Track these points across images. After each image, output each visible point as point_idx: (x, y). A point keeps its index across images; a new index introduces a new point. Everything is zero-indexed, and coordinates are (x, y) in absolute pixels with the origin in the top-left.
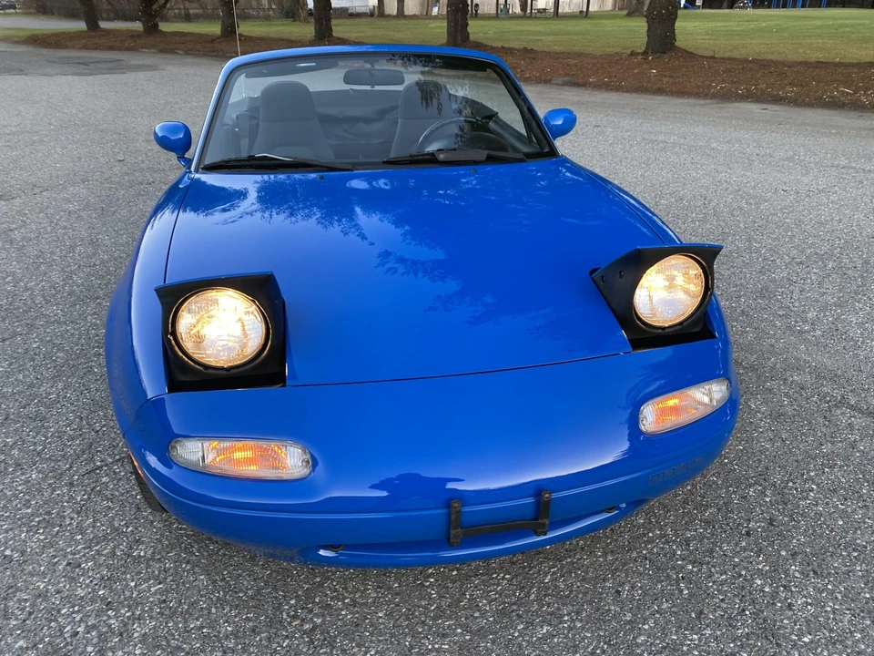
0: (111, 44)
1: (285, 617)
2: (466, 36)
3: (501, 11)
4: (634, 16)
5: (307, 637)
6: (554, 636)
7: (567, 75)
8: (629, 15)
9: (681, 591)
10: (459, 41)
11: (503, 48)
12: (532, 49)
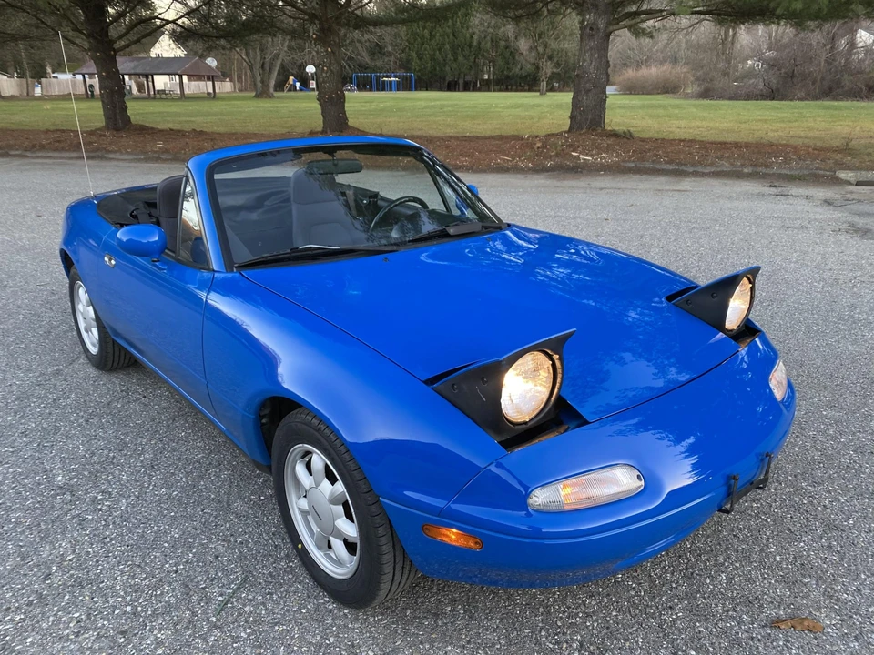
1: (551, 646)
2: (126, 119)
4: (262, 97)
5: (585, 651)
6: (733, 578)
8: (257, 96)
9: (766, 521)
10: (121, 124)
11: (171, 130)
12: (202, 131)
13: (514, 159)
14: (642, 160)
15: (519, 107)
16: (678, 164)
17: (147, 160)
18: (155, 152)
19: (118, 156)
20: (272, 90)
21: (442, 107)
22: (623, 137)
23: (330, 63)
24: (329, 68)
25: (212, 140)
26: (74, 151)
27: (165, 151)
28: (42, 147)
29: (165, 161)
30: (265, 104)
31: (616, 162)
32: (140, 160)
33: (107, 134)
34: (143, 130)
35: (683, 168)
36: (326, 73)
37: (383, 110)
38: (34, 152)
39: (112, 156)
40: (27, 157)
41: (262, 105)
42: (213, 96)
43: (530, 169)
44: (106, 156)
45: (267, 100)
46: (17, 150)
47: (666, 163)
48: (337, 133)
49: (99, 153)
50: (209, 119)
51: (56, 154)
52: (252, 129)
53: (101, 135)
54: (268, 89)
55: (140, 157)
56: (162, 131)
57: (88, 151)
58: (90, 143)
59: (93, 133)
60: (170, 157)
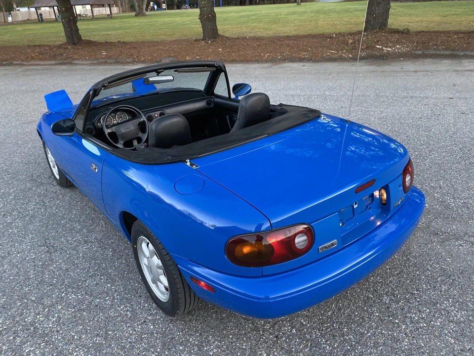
2: (79, 38)
3: (58, 17)
4: (139, 16)
7: (170, 57)
8: (136, 15)
10: (76, 41)
11: (106, 42)
12: (124, 42)
13: (338, 52)
14: (427, 48)
15: (294, 14)
16: (452, 50)
17: (99, 64)
18: (103, 58)
19: (80, 62)
20: (144, 11)
21: (248, 16)
22: (404, 34)
25: (135, 48)
26: (53, 60)
27: (109, 57)
28: (33, 58)
29: (110, 64)
31: (409, 51)
32: (95, 64)
33: (69, 47)
34: (89, 43)
35: (456, 53)
38: (28, 62)
39: (76, 62)
40: (24, 65)
41: (141, 21)
42: (111, 17)
43: (351, 58)
44: (73, 62)
45: (143, 18)
46: (17, 61)
47: (444, 50)
48: (213, 40)
49: (69, 61)
50: (119, 32)
51: (41, 63)
52: (148, 38)
53: (65, 48)
55: (94, 62)
56: (101, 43)
57: (61, 59)
58: (61, 54)
59: (60, 47)
60: (113, 61)
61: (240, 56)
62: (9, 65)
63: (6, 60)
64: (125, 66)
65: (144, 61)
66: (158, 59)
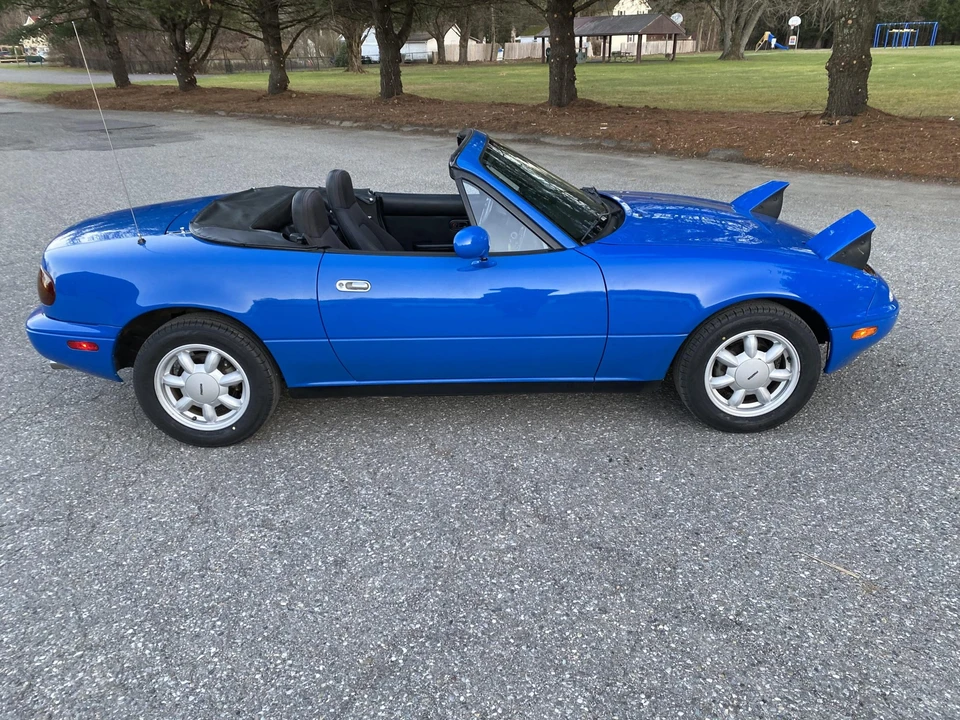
0: (141, 103)
2: (573, 94)
4: (728, 60)
7: (730, 147)
8: (723, 58)
10: (565, 99)
11: (620, 107)
12: (656, 108)
17: (586, 147)
18: (597, 137)
19: (554, 140)
20: (742, 50)
23: (860, 14)
24: (856, 21)
25: (667, 122)
26: (510, 132)
27: (609, 136)
29: (606, 150)
30: (732, 68)
32: (577, 148)
33: (549, 111)
34: (589, 105)
36: (851, 27)
37: (896, 74)
39: (547, 140)
41: (728, 69)
42: (671, 58)
45: (736, 62)
46: (456, 128)
48: (846, 118)
49: (535, 136)
52: (716, 104)
54: (738, 50)
55: (578, 143)
56: (609, 108)
57: (524, 133)
58: (528, 123)
59: (533, 109)
60: (613, 145)
61: (900, 161)
62: (440, 134)
63: (441, 126)
64: (630, 156)
65: (673, 150)
66: (704, 149)
